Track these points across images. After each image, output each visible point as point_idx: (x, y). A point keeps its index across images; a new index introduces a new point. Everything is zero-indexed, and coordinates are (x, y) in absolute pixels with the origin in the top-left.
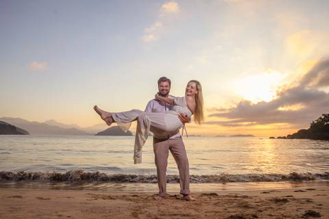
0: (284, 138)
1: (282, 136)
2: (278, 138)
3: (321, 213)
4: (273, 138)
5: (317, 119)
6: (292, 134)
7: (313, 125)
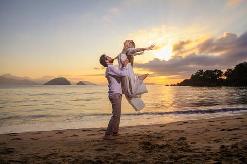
0: (175, 85)
1: (173, 84)
2: (172, 85)
3: (187, 138)
4: (167, 85)
5: (195, 73)
6: (179, 83)
7: (193, 77)
